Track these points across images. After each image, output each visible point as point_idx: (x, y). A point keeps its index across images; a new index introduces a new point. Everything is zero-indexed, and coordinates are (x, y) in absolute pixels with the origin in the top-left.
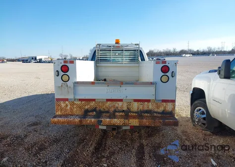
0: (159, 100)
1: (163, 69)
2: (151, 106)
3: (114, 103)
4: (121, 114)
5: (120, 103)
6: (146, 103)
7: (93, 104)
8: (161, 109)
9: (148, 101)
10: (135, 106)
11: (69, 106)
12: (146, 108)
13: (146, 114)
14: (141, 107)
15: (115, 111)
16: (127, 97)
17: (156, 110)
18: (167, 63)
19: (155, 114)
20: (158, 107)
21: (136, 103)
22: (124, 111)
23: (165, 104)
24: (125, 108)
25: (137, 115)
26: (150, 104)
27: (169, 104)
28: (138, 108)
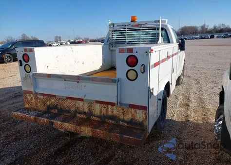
0: (126, 105)
1: (129, 60)
2: (115, 111)
3: (74, 102)
4: (82, 116)
5: (81, 103)
6: (110, 106)
7: (53, 100)
8: (128, 117)
9: (112, 104)
10: (98, 109)
11: (34, 100)
12: (110, 113)
13: (111, 121)
14: (104, 111)
15: (76, 112)
16: (85, 96)
17: (122, 117)
18: (134, 51)
19: (121, 123)
20: (125, 114)
21: (98, 105)
22: (85, 112)
23: (132, 110)
24: (86, 110)
25: (99, 120)
26: (114, 108)
27: (138, 111)
28: (101, 112)
